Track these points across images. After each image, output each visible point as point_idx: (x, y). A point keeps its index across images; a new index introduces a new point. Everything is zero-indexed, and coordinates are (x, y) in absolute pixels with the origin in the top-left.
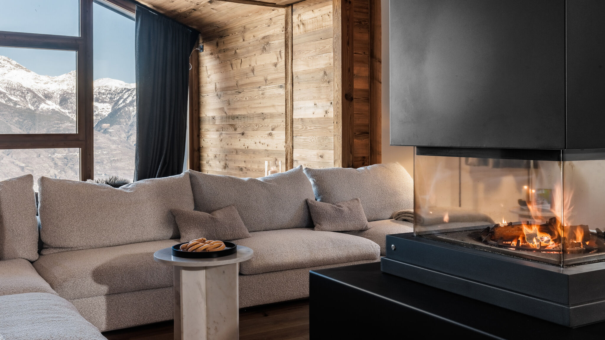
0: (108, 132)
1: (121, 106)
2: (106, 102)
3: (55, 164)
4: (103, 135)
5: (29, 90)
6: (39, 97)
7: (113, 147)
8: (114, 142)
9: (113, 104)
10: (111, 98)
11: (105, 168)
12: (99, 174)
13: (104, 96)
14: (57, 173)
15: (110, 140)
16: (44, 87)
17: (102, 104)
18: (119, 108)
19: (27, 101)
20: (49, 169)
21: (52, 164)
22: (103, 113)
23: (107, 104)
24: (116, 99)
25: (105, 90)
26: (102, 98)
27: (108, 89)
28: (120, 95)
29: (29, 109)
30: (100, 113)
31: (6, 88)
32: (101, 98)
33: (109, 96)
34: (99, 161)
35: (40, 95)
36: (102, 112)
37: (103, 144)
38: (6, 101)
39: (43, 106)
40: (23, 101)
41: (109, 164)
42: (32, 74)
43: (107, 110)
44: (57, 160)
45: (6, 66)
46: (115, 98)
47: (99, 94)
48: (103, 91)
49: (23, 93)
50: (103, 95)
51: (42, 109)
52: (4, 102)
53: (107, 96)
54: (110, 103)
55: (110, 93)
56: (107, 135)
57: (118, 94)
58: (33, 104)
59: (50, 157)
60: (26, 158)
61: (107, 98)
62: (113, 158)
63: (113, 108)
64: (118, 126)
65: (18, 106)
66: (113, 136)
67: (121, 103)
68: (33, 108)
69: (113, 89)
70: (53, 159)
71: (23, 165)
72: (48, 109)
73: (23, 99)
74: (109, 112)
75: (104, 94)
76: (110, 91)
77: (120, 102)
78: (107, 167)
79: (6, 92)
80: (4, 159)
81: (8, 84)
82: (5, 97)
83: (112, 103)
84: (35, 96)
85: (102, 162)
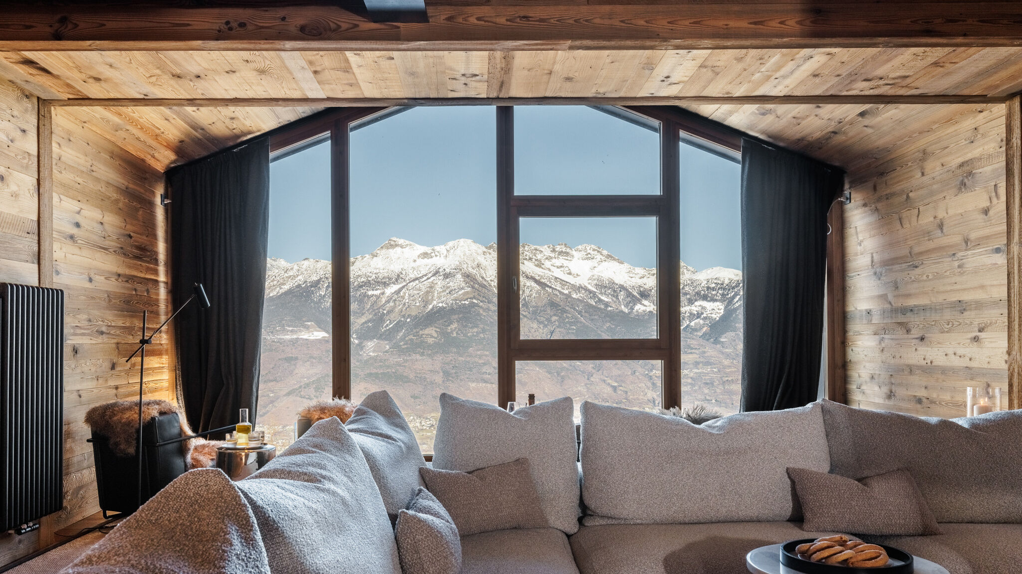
0: (720, 342)
1: (737, 305)
2: (716, 300)
3: (654, 384)
4: (712, 345)
5: (622, 287)
6: (633, 296)
7: (726, 362)
8: (728, 356)
9: (726, 303)
10: (723, 295)
11: (715, 392)
12: (708, 400)
13: (714, 293)
14: (655, 396)
15: (723, 353)
16: (640, 282)
17: (712, 303)
18: (734, 308)
19: (619, 302)
20: (646, 390)
21: (649, 384)
22: (713, 315)
23: (718, 303)
24: (729, 296)
25: (715, 283)
26: (712, 294)
27: (720, 282)
28: (736, 290)
29: (622, 311)
30: (709, 315)
31: (596, 285)
32: (710, 295)
33: (720, 292)
34: (708, 382)
35: (635, 294)
36: (711, 314)
37: (713, 359)
38: (596, 303)
39: (638, 307)
40: (615, 302)
41: (721, 387)
42: (626, 267)
43: (719, 311)
44: (656, 378)
45: (595, 257)
46: (728, 294)
47: (708, 290)
48: (713, 285)
49: (615, 291)
50: (713, 291)
51: (637, 311)
52: (594, 304)
53: (718, 292)
54: (722, 301)
55: (722, 288)
56: (718, 346)
57: (733, 288)
58: (626, 306)
59: (647, 374)
60: (619, 376)
61: (718, 294)
62: (727, 379)
63: (725, 308)
64: (733, 334)
65: (610, 309)
66: (727, 348)
67: (737, 301)
68: (626, 310)
69: (727, 282)
70: (651, 378)
71: (616, 384)
72: (644, 311)
73: (615, 299)
74: (721, 314)
75: (713, 289)
76: (722, 284)
77: (735, 300)
78: (718, 391)
79: (596, 291)
80: (594, 376)
81: (598, 280)
82: (595, 297)
83: (725, 301)
84: (629, 294)
85: (712, 384)
